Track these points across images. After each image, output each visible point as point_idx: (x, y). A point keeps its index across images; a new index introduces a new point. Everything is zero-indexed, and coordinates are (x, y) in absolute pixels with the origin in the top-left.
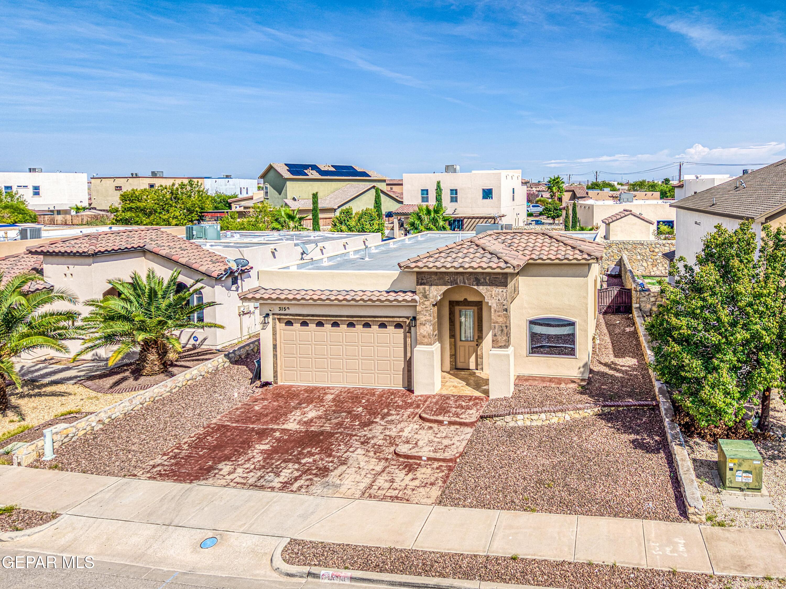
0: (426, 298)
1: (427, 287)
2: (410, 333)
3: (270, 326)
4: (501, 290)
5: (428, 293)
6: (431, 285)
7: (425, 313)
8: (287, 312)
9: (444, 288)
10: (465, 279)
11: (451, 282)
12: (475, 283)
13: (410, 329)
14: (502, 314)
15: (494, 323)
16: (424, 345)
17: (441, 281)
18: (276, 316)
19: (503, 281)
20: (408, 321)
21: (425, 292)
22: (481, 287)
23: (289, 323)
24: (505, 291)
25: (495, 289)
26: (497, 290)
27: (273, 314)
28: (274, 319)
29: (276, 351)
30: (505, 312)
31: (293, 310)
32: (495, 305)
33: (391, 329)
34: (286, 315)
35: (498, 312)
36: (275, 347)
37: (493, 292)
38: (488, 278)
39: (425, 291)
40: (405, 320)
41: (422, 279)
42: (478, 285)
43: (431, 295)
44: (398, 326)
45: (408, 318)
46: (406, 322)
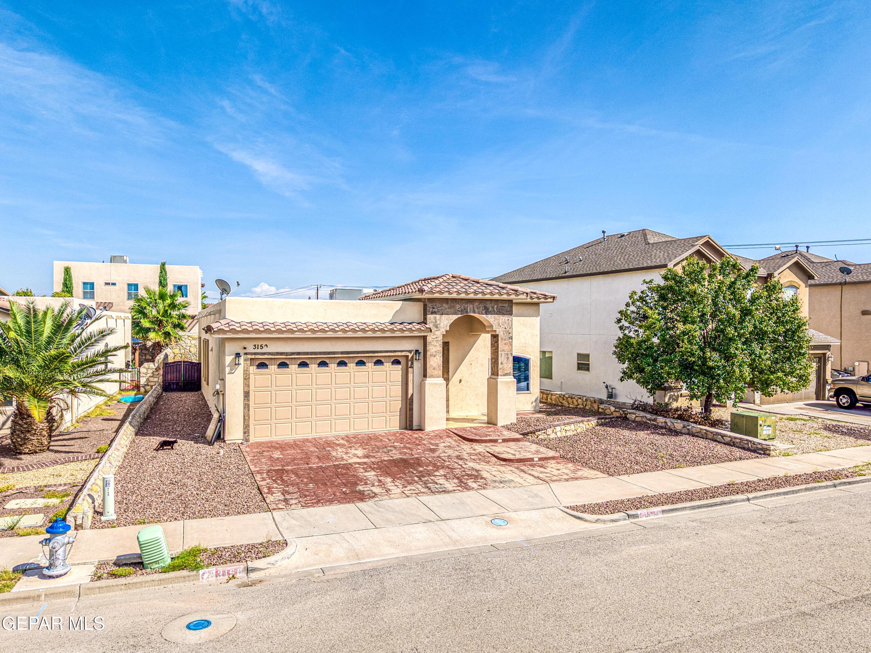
0: (437, 327)
1: (438, 317)
2: (413, 367)
3: (240, 370)
4: (507, 319)
5: (438, 322)
6: (442, 314)
7: (435, 344)
8: (265, 350)
9: (455, 317)
10: (475, 307)
11: (462, 311)
12: (484, 312)
13: (412, 363)
14: (508, 342)
15: (501, 351)
16: (434, 377)
17: (452, 310)
18: (249, 357)
19: (508, 309)
20: (410, 356)
21: (436, 322)
22: (490, 316)
23: (262, 365)
24: (510, 319)
25: (501, 317)
26: (504, 318)
27: (246, 354)
28: (245, 360)
29: (248, 400)
30: (510, 340)
31: (273, 348)
32: (502, 333)
33: (387, 365)
34: (264, 354)
35: (505, 340)
36: (247, 395)
37: (501, 321)
38: (496, 306)
39: (436, 320)
40: (408, 354)
41: (433, 308)
42: (486, 314)
43: (442, 324)
44: (397, 362)
45: (410, 351)
46: (407, 356)
